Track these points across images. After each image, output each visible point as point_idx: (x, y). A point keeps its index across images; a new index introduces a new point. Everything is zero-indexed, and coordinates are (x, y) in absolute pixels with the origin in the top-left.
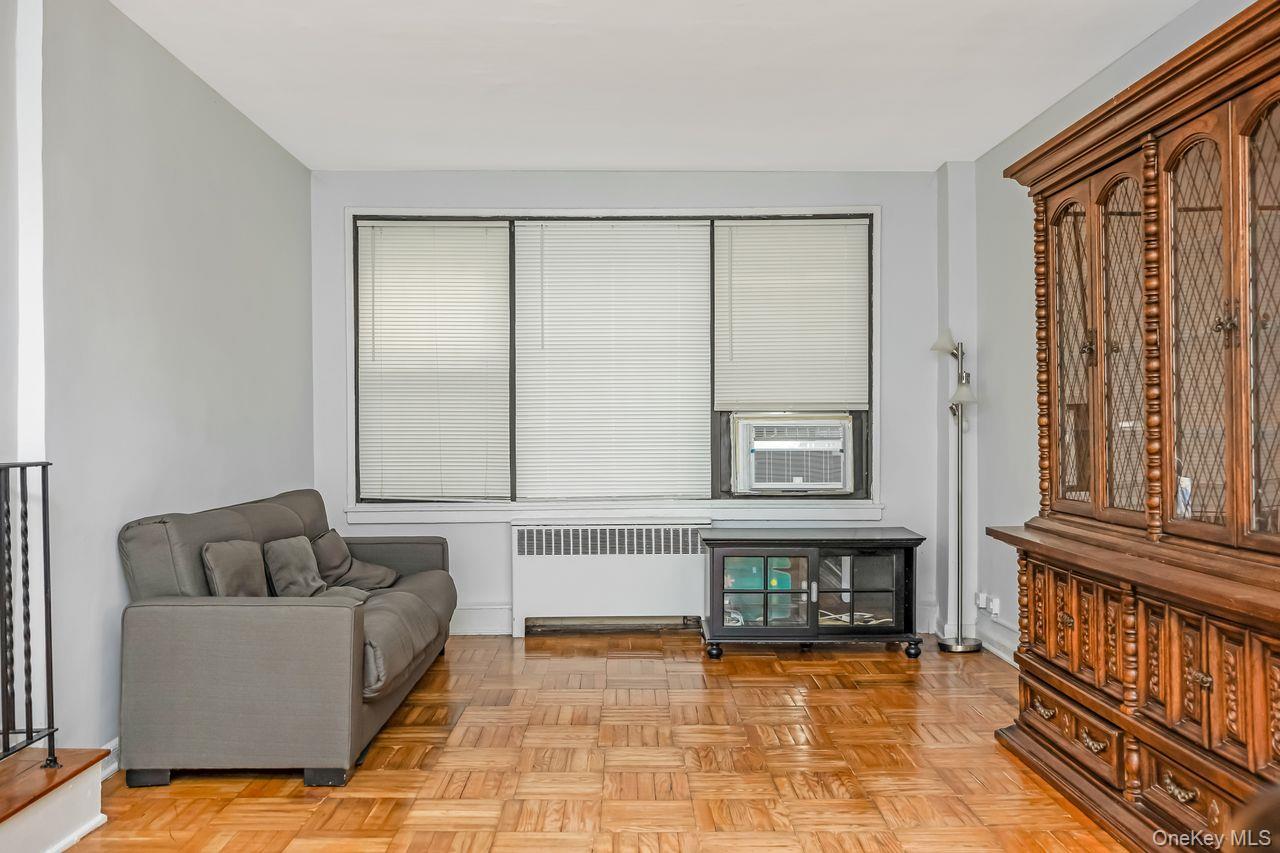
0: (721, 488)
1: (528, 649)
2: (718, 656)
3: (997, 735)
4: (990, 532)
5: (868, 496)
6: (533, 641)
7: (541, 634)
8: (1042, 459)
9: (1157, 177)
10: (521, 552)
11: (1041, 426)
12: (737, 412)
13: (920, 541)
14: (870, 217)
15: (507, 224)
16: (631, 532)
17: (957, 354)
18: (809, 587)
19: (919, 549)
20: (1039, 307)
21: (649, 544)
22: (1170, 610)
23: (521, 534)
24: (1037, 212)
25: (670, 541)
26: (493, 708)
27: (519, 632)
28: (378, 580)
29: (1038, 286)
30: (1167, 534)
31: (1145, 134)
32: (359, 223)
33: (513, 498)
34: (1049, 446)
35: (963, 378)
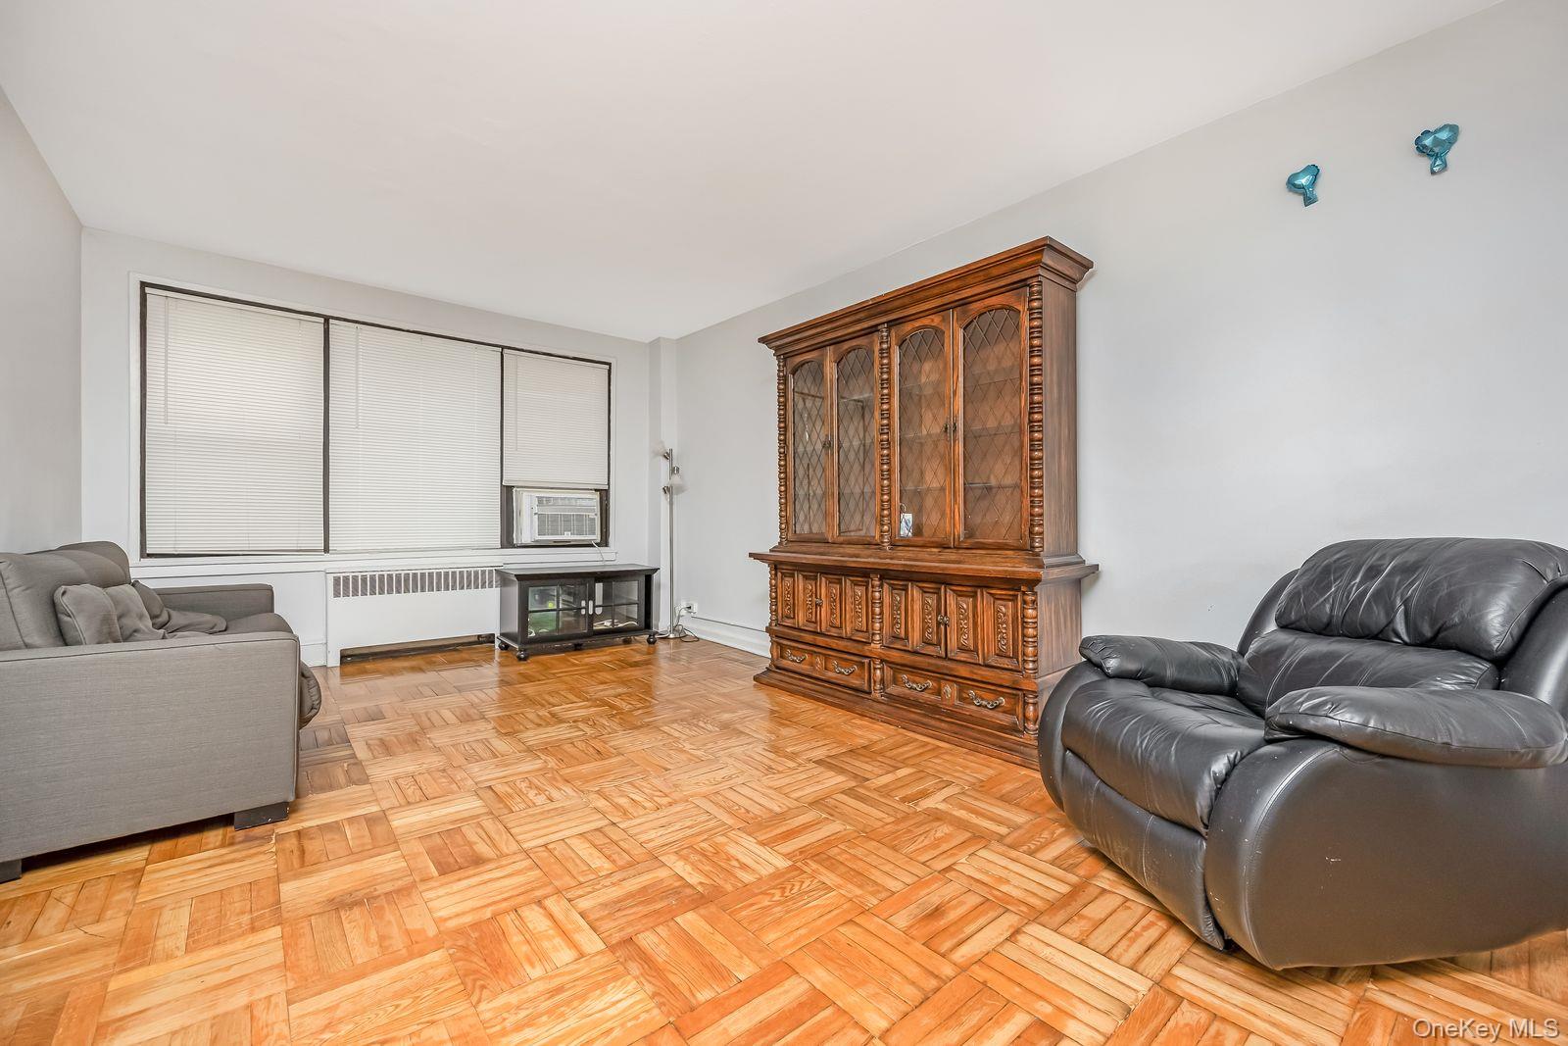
0: (507, 541)
1: (343, 675)
2: (525, 659)
3: (755, 679)
4: (751, 555)
5: (607, 545)
6: (350, 669)
7: (354, 660)
8: (781, 511)
9: (889, 348)
10: (337, 594)
11: (780, 492)
12: (518, 487)
13: (656, 570)
14: (609, 364)
15: (322, 320)
16: (439, 574)
17: (668, 456)
18: (587, 604)
19: (655, 576)
20: (779, 422)
21: (454, 582)
22: (912, 587)
23: (337, 581)
24: (779, 366)
25: (470, 580)
26: (372, 722)
27: (334, 661)
28: (211, 626)
29: (779, 409)
30: (894, 545)
31: (884, 323)
32: (148, 290)
33: (326, 550)
34: (786, 503)
35: (674, 471)
